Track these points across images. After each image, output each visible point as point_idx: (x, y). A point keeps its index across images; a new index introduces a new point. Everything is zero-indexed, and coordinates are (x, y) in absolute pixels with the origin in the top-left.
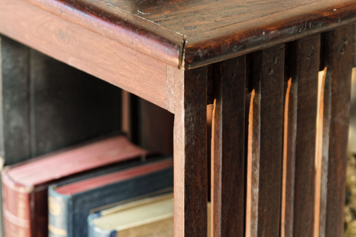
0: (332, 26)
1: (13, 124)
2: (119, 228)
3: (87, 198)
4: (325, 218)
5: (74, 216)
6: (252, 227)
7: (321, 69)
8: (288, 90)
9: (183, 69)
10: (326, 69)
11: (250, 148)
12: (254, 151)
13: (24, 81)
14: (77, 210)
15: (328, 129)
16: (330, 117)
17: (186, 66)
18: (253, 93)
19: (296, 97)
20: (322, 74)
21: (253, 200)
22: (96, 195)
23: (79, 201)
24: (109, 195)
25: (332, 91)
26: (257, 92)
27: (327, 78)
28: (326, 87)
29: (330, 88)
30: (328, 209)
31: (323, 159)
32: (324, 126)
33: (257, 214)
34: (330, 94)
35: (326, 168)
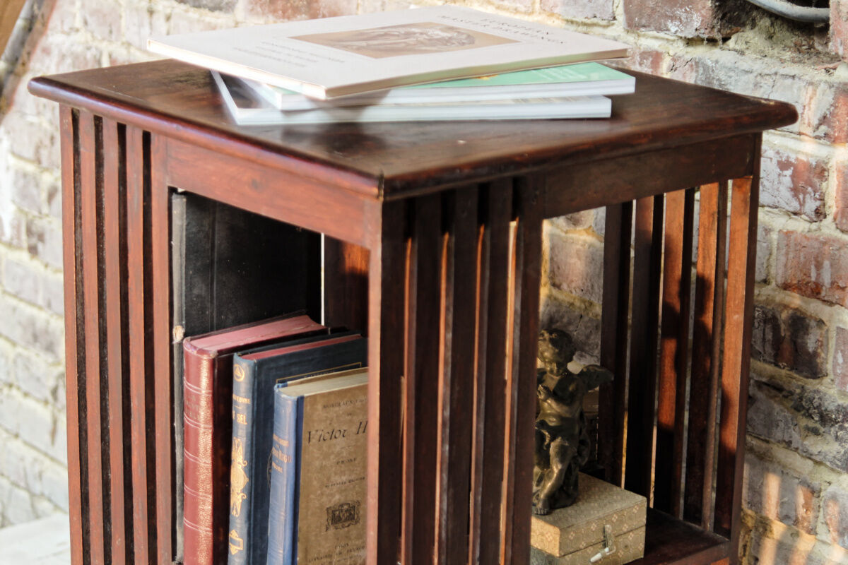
0: (524, 171)
1: (196, 292)
2: (306, 395)
3: (272, 365)
4: (518, 373)
5: (259, 384)
6: (445, 374)
7: (513, 219)
8: (481, 237)
9: (382, 199)
10: (517, 219)
11: (443, 293)
12: (447, 296)
13: (208, 246)
14: (263, 377)
15: (520, 281)
16: (522, 268)
17: (385, 196)
18: (447, 237)
19: (488, 243)
20: (513, 224)
21: (446, 346)
22: (282, 363)
23: (265, 367)
24: (295, 364)
25: (525, 241)
26: (450, 235)
27: (518, 229)
28: (518, 238)
29: (522, 238)
30: (520, 364)
31: (515, 312)
32: (516, 278)
33: (450, 360)
34: (522, 244)
35: (518, 321)
